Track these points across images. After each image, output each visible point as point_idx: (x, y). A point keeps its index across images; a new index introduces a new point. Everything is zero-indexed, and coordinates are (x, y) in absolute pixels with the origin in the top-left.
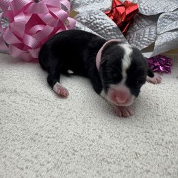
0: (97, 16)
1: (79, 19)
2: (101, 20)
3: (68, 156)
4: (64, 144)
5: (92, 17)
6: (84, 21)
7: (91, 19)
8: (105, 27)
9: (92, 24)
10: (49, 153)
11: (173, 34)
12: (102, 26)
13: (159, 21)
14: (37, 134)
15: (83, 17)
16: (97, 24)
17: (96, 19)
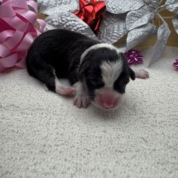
0: (69, 18)
1: (50, 22)
2: (73, 22)
3: (84, 157)
4: (76, 148)
5: (64, 19)
6: (56, 24)
7: (63, 21)
8: (78, 28)
9: (65, 26)
10: (66, 160)
11: (139, 30)
12: (75, 28)
13: (127, 19)
15: (54, 20)
16: (70, 25)
17: (68, 21)
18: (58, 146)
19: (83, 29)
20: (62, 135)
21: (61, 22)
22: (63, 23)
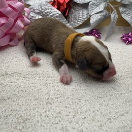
0: (47, 7)
1: (32, 10)
2: (50, 10)
3: (78, 104)
4: (70, 98)
5: (43, 8)
6: (37, 11)
7: (42, 9)
8: (54, 15)
9: (44, 13)
12: (51, 14)
14: (48, 99)
15: (35, 8)
16: (47, 12)
17: (46, 9)
18: (57, 98)
19: (57, 15)
20: (58, 90)
21: (40, 10)
22: (43, 10)
